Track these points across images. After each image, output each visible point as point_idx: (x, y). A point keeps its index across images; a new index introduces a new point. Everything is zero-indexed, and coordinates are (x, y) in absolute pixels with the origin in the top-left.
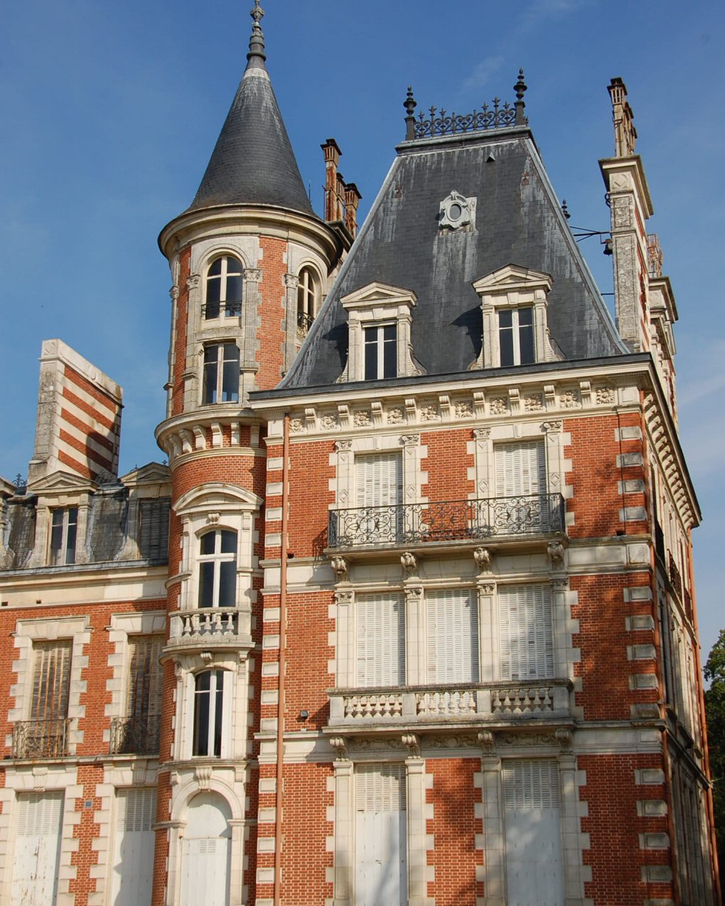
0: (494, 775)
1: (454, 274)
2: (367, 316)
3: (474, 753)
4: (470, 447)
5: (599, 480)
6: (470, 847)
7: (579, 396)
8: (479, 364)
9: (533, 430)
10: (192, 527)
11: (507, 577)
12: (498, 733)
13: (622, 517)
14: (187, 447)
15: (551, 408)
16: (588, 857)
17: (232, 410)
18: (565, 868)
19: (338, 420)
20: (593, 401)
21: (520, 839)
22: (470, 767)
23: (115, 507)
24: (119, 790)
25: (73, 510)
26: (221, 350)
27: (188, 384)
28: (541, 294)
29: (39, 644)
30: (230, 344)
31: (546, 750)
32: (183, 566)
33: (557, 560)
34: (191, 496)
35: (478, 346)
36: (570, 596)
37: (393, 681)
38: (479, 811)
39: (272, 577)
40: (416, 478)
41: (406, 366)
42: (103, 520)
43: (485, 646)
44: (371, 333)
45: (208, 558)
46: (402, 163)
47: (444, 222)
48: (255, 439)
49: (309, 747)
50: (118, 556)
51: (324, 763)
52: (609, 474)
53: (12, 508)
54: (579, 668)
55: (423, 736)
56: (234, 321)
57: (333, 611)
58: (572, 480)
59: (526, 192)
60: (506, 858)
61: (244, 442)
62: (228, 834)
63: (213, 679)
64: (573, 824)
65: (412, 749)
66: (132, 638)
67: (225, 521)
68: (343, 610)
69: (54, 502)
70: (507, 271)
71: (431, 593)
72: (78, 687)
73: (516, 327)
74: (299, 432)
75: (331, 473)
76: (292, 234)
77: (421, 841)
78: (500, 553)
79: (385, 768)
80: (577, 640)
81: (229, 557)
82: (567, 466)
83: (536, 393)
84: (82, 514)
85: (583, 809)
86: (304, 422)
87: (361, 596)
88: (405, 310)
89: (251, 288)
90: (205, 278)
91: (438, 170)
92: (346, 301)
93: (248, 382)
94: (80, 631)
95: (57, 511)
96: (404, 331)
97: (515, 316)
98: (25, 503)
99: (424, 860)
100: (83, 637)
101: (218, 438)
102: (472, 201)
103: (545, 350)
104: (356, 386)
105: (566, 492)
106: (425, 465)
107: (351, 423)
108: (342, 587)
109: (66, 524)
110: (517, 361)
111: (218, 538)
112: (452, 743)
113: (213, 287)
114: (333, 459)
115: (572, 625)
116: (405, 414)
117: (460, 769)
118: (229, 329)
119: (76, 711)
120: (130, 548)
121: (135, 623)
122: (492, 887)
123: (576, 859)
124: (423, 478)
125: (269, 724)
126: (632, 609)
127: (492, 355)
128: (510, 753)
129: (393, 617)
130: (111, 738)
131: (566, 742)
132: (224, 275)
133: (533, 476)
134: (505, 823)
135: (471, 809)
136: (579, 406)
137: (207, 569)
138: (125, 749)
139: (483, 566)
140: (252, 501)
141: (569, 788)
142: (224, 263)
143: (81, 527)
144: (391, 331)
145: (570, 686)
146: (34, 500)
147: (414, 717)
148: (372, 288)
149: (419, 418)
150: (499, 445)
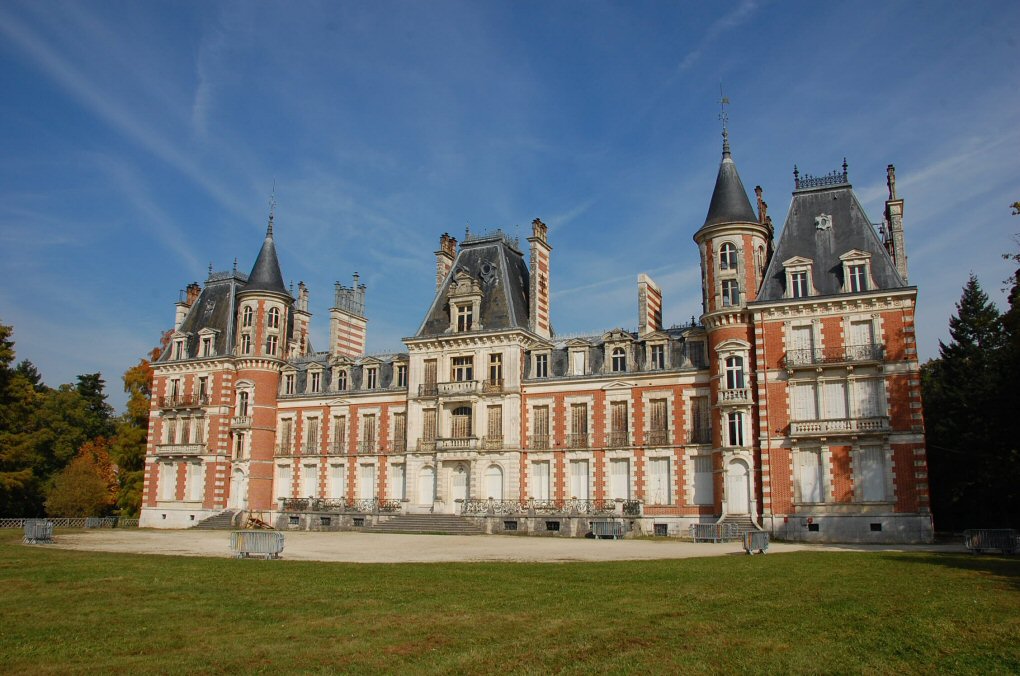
0: (857, 452)
1: (826, 250)
2: (793, 269)
3: (849, 444)
4: (841, 324)
5: (896, 337)
6: (848, 478)
7: (887, 303)
8: (842, 291)
9: (867, 317)
10: (724, 356)
11: (860, 376)
12: (860, 437)
13: (906, 351)
14: (718, 323)
15: (874, 308)
16: (895, 481)
17: (738, 309)
18: (886, 486)
19: (784, 313)
20: (893, 305)
21: (868, 475)
22: (847, 449)
23: (678, 345)
24: (692, 457)
25: (661, 347)
26: (729, 283)
27: (717, 298)
28: (868, 260)
29: (652, 401)
30: (733, 281)
31: (878, 443)
32: (720, 372)
33: (881, 370)
34: (722, 344)
35: (842, 282)
36: (886, 383)
37: (814, 418)
38: (851, 465)
39: (761, 377)
40: (819, 337)
41: (812, 291)
42: (674, 351)
43: (851, 403)
44: (795, 277)
45: (730, 368)
46: (795, 200)
47: (819, 226)
48: (747, 320)
49: (781, 442)
50: (683, 365)
51: (788, 447)
52: (900, 334)
53: (634, 346)
54: (891, 412)
55: (828, 438)
56: (734, 271)
57: (787, 389)
58: (885, 337)
59: (853, 213)
60: (862, 482)
61: (743, 321)
62: (748, 474)
63: (737, 417)
64: (889, 470)
65: (824, 443)
66: (691, 398)
67: (737, 354)
68: (792, 390)
69: (653, 343)
70: (854, 251)
71: (828, 382)
72: (671, 418)
73: (857, 274)
74: (767, 318)
75: (783, 335)
76: (755, 233)
77: (828, 477)
78: (858, 367)
79: (812, 450)
80: (889, 400)
81: (739, 368)
82: (883, 332)
83: (869, 302)
84: (665, 348)
85: (893, 464)
86: (770, 314)
87: (798, 384)
88: (809, 267)
89: (740, 257)
90: (719, 253)
91: (812, 203)
92: (785, 264)
93: (742, 296)
94: (670, 396)
95: (654, 347)
96: (809, 275)
97: (857, 269)
98: (639, 343)
99: (830, 483)
100: (671, 398)
101: (732, 320)
102: (830, 216)
103: (871, 285)
104: (792, 300)
105: (883, 342)
106: (823, 331)
107: (790, 314)
108: (791, 380)
109: (658, 352)
110: (859, 289)
111: (734, 360)
112: (839, 440)
113: (723, 257)
114: (783, 329)
115: (887, 394)
116: (813, 311)
117: (843, 450)
118: (733, 275)
119: (671, 427)
120: (687, 362)
121: (693, 392)
122: (858, 492)
123: (891, 482)
124: (822, 337)
125: (763, 434)
126: (911, 388)
127: (848, 286)
128: (863, 444)
129: (812, 392)
130: (687, 437)
131: (886, 439)
132: (728, 251)
133: (868, 335)
134: (861, 470)
135: (848, 464)
136: (886, 307)
137: (730, 373)
138: (693, 441)
139: (850, 372)
140: (748, 345)
141: (888, 455)
142: (727, 247)
143: (666, 354)
144: (804, 276)
145: (887, 418)
146: (643, 343)
147: (826, 431)
148: (796, 258)
149: (819, 312)
150: (853, 323)
